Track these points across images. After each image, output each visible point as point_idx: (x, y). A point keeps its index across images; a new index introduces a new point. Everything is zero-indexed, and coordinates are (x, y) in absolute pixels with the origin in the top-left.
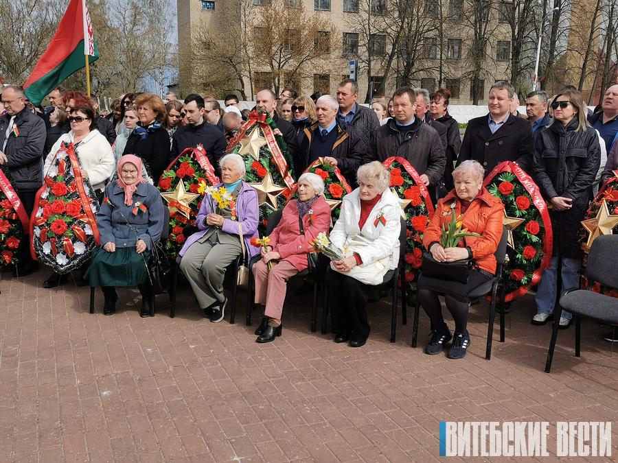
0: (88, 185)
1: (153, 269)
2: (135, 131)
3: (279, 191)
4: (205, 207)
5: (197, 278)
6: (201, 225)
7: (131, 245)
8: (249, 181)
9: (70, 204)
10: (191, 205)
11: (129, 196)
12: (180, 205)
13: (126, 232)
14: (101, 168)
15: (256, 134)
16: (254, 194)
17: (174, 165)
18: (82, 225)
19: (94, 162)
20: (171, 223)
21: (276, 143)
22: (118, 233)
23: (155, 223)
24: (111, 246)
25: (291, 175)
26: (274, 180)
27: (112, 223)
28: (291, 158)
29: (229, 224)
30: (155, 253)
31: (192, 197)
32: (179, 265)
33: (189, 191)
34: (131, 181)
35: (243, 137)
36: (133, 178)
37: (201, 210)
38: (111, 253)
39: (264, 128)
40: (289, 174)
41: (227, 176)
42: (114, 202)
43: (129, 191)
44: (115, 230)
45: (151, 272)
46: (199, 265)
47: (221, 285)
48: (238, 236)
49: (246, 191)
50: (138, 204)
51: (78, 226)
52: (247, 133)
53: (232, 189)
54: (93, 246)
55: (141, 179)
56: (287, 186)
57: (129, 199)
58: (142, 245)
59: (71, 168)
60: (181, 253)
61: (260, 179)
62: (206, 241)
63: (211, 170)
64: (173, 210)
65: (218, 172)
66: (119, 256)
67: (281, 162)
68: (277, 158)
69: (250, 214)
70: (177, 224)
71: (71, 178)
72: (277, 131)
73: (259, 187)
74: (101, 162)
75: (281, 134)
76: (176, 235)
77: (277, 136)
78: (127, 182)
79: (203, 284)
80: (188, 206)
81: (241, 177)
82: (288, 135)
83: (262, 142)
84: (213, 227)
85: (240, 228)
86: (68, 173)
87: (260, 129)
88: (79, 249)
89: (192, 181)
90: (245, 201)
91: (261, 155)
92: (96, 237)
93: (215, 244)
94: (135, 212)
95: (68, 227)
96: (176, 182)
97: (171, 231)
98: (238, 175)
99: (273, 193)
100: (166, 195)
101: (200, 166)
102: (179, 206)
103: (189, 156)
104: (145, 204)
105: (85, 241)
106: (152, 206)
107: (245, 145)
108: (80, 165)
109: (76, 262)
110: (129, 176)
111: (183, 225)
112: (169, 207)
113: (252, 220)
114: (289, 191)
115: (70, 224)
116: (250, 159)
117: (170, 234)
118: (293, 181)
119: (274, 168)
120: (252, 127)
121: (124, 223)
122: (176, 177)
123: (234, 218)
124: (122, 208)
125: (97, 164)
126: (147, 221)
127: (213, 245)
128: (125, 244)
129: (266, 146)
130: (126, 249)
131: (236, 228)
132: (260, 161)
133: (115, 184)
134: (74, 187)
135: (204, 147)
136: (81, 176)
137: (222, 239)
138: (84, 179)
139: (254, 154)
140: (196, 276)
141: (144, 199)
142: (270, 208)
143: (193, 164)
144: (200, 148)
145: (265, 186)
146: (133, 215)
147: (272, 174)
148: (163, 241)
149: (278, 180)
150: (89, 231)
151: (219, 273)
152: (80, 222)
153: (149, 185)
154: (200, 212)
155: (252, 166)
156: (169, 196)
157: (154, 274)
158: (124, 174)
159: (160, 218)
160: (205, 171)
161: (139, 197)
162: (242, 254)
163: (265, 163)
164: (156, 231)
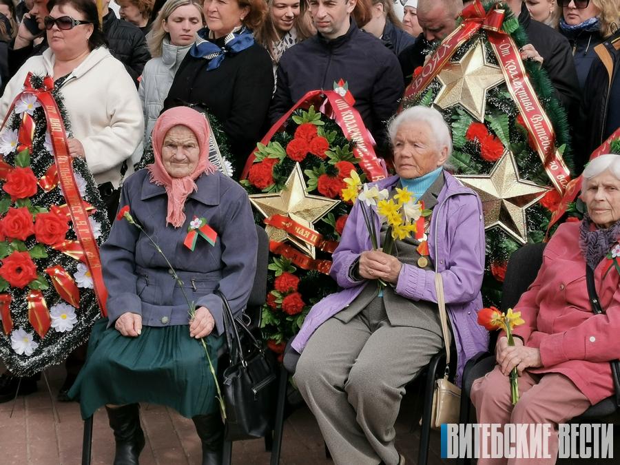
0: (85, 174)
1: (228, 380)
2: (196, 49)
3: (532, 196)
4: (355, 233)
5: (335, 409)
6: (343, 276)
7: (178, 321)
8: (461, 171)
9: (43, 218)
10: (319, 225)
11: (176, 205)
12: (295, 224)
13: (169, 291)
14: (112, 134)
15: (477, 58)
16: (473, 202)
17: (281, 129)
18: (70, 266)
19: (97, 122)
20: (271, 267)
21: (526, 79)
22: (150, 292)
23: (235, 268)
24: (131, 323)
25: (564, 157)
26: (520, 168)
27: (136, 266)
28: (562, 114)
29: (412, 279)
30: (234, 341)
31: (324, 205)
32: (291, 373)
33: (315, 192)
34: (183, 169)
35: (447, 66)
36: (189, 161)
37: (345, 240)
38: (131, 338)
39: (497, 43)
40: (558, 155)
41: (406, 161)
42: (142, 217)
43: (178, 194)
44: (142, 285)
45: (223, 388)
46: (339, 378)
47: (391, 426)
48: (433, 307)
49: (454, 197)
50: (197, 223)
51: (61, 270)
52: (457, 56)
53: (420, 191)
54: (93, 315)
55: (205, 165)
56: (551, 184)
57: (177, 213)
58: (203, 321)
59: (47, 135)
60: (296, 344)
61: (485, 166)
62: (355, 317)
63: (367, 143)
64: (277, 236)
65: (384, 149)
66: (151, 348)
67: (540, 124)
68: (529, 115)
69: (463, 254)
70: (286, 269)
71: (47, 158)
72: (530, 51)
73: (484, 184)
74: (112, 120)
75: (540, 59)
76: (284, 295)
77: (528, 63)
78: (174, 171)
79: (348, 424)
80: (312, 228)
81: (443, 161)
82: (555, 60)
83: (494, 78)
84: (373, 284)
85: (439, 287)
86: (40, 146)
87: (489, 47)
88: (63, 319)
89: (323, 167)
90: (452, 222)
91: (490, 107)
92: (99, 294)
93: (377, 326)
94: (191, 243)
95: (40, 270)
96: (284, 170)
97: (271, 286)
98: (432, 156)
99: (519, 201)
100: (261, 201)
101: (341, 133)
102: (291, 228)
103: (317, 111)
104: (214, 225)
105: (76, 302)
106: (230, 229)
107: (451, 85)
108: (66, 126)
109: (54, 349)
110: (180, 156)
111: (300, 273)
112: (268, 230)
113: (469, 268)
114: (556, 197)
115: (42, 263)
116: (463, 118)
117: (268, 292)
118: (567, 172)
119: (522, 141)
120: (469, 42)
121: (165, 269)
122: (287, 160)
123: (423, 261)
124: (160, 233)
125: (105, 126)
126: (215, 264)
127: (373, 328)
128: (165, 319)
129: (503, 86)
130: (167, 330)
131: (430, 286)
132: (487, 123)
133: (145, 176)
134: (54, 179)
135: (350, 89)
136: (68, 153)
137: (396, 313)
138: (76, 159)
139: (473, 105)
140: (332, 403)
141: (213, 212)
142: (509, 236)
143: (326, 128)
144: (341, 90)
145: (499, 185)
146: (185, 249)
147: (516, 155)
148: (253, 309)
149: (531, 168)
150: (85, 281)
151: (387, 398)
152: (65, 259)
153: (222, 178)
154: (341, 246)
155: (468, 135)
156: (268, 202)
157: (230, 392)
158: (168, 151)
159: (248, 257)
160: (353, 145)
161: (199, 207)
162: (443, 350)
163: (499, 126)
164: (239, 288)
